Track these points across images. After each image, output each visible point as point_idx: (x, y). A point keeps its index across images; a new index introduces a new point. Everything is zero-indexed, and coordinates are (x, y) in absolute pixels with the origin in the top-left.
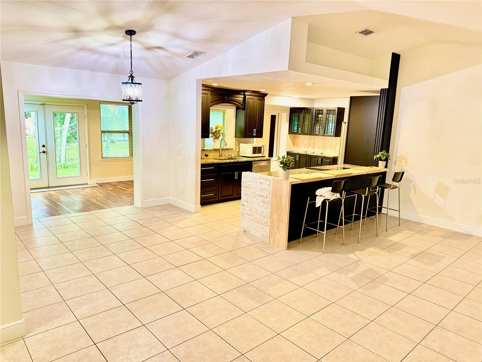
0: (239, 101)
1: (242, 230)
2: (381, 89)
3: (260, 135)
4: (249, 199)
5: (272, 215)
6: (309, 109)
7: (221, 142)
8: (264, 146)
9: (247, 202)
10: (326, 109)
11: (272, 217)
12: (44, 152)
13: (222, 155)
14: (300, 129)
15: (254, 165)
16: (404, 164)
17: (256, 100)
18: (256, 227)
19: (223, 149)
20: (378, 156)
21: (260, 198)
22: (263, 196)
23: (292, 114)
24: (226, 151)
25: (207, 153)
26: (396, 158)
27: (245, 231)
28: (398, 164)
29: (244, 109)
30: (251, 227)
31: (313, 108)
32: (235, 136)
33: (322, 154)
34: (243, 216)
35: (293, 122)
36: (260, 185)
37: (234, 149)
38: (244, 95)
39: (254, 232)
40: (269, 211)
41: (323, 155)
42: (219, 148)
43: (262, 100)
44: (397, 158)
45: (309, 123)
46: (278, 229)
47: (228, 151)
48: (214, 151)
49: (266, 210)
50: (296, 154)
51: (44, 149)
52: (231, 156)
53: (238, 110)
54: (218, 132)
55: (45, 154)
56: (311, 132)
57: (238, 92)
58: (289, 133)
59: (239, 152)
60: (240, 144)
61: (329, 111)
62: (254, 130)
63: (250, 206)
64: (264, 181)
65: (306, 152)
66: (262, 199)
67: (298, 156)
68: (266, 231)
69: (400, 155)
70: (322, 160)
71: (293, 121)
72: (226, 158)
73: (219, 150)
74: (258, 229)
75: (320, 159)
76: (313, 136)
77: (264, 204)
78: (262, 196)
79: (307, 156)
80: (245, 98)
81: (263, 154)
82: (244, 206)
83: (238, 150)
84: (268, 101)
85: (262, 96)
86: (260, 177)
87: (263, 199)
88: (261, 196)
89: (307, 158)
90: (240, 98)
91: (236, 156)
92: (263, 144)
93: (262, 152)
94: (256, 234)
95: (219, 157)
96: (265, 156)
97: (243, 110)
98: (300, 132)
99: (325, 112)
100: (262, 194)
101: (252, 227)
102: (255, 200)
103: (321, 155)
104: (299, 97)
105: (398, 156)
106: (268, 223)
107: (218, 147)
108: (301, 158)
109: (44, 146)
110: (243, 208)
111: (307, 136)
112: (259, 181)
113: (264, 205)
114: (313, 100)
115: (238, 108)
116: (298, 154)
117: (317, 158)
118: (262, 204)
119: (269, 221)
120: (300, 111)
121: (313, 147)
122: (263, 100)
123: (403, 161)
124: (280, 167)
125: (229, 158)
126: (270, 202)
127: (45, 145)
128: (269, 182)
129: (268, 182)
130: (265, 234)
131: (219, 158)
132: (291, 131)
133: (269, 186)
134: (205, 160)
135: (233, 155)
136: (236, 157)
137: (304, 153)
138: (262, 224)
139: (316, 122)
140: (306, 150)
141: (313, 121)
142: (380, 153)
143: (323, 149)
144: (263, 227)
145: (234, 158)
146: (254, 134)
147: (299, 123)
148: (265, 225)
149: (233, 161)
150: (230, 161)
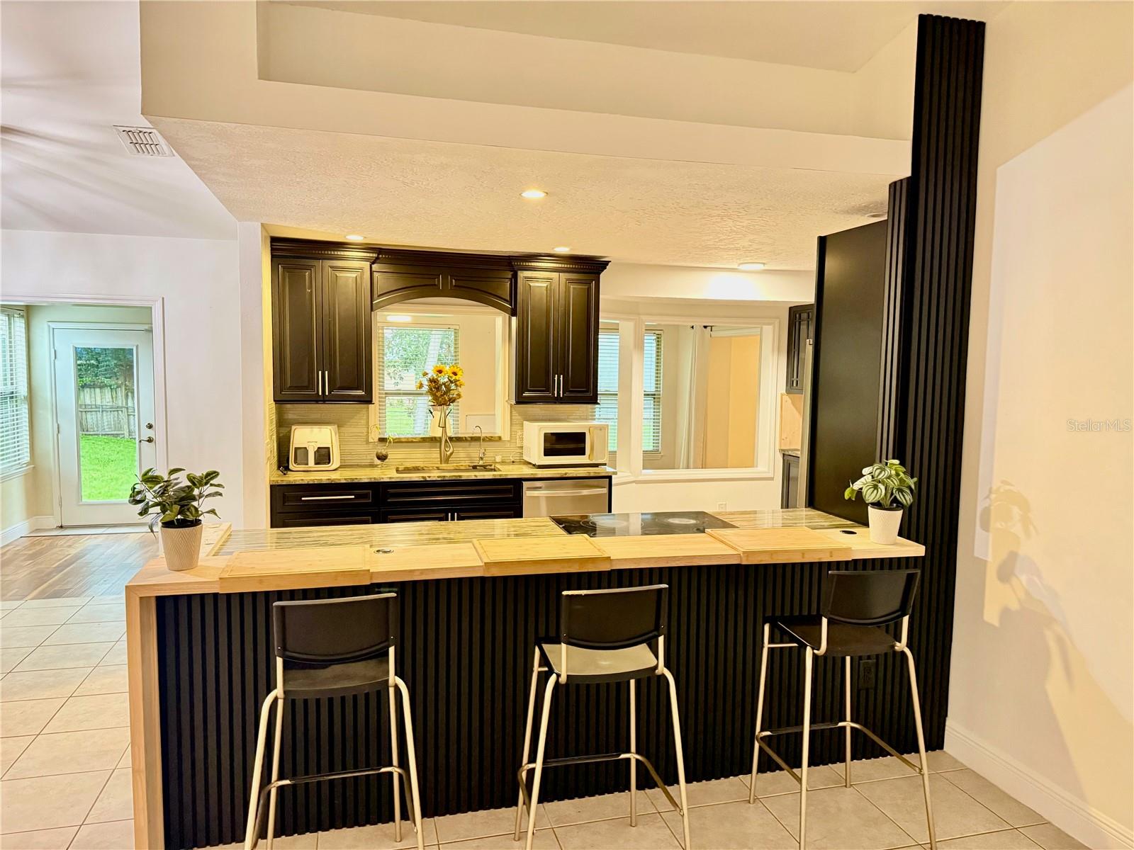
0: (496, 289)
2: (890, 186)
3: (584, 393)
12: (150, 440)
15: (528, 494)
16: (1018, 529)
17: (565, 283)
19: (453, 439)
23: (793, 329)
25: (382, 451)
26: (988, 497)
28: (996, 524)
29: (514, 313)
35: (797, 353)
37: (506, 438)
43: (589, 283)
44: (993, 496)
51: (150, 433)
54: (444, 386)
55: (153, 443)
58: (786, 392)
60: (524, 423)
62: (557, 379)
69: (1004, 482)
72: (462, 467)
80: (515, 278)
81: (590, 456)
83: (520, 443)
85: (587, 268)
93: (588, 452)
96: (600, 465)
97: (513, 316)
105: (994, 488)
109: (150, 426)
122: (595, 284)
123: (1016, 511)
125: (474, 467)
127: (153, 424)
132: (790, 385)
146: (556, 392)
149: (438, 477)
150: (423, 477)
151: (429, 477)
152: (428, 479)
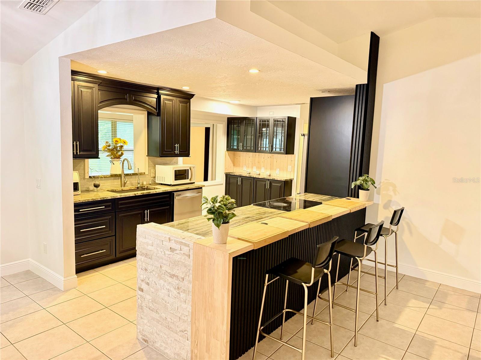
0: (151, 103)
1: (140, 337)
2: (357, 86)
3: (185, 152)
4: (151, 279)
5: (195, 319)
6: (251, 119)
7: (123, 163)
8: (192, 169)
9: (148, 284)
10: (273, 119)
11: (195, 323)
13: (125, 183)
14: (241, 144)
15: (177, 198)
16: (392, 193)
17: (178, 102)
18: (166, 337)
19: (127, 175)
20: (358, 183)
21: (170, 280)
22: (177, 276)
23: (230, 126)
24: (133, 177)
25: (97, 182)
27: (146, 341)
29: (159, 114)
30: (155, 334)
31: (257, 117)
32: (147, 155)
33: (270, 175)
34: (141, 310)
35: (232, 136)
36: (171, 253)
37: (147, 173)
38: (158, 93)
39: (161, 346)
40: (189, 308)
41: (271, 178)
42: (121, 173)
43: (186, 103)
44: (381, 184)
45: (253, 137)
46: (208, 350)
47: (137, 176)
48: (113, 178)
49: (184, 306)
50: (237, 177)
52: (143, 184)
53: (150, 117)
54: (119, 148)
56: (256, 149)
57: (149, 89)
58: (227, 150)
59: (155, 177)
60: (156, 165)
61: (277, 122)
62: (176, 146)
63: (152, 293)
64: (177, 247)
65: (250, 173)
66: (175, 281)
67: (239, 179)
68: (183, 349)
69: (386, 180)
70: (270, 184)
71: (231, 134)
72: (133, 189)
73: (120, 176)
74: (169, 342)
75: (268, 183)
76: (257, 154)
77: (179, 293)
78: (174, 275)
79: (251, 178)
80: (159, 98)
81: (190, 179)
82: (143, 292)
83: (153, 175)
84: (195, 106)
85: (187, 97)
86: (169, 238)
87: (177, 282)
88: (172, 276)
89: (251, 181)
90: (152, 98)
91: (150, 183)
92: (190, 165)
93: (190, 178)
94: (167, 351)
95: (121, 187)
96: (194, 183)
97: (158, 116)
98: (241, 148)
99: (271, 123)
100: (175, 272)
101: (159, 335)
102: (162, 282)
103: (269, 178)
104: (237, 102)
105: (382, 181)
106: (188, 334)
107: (119, 172)
108: (244, 182)
110: (141, 296)
111: (251, 154)
112: (168, 245)
113: (179, 295)
114: (255, 108)
115: (149, 114)
116: (240, 176)
117: (262, 181)
118: (175, 292)
119: (189, 329)
120: (240, 121)
121: (259, 168)
122: (188, 104)
123: (391, 188)
124: (209, 219)
125: (138, 188)
126: (191, 290)
128: (188, 248)
129: (185, 249)
130: (184, 354)
131: (120, 189)
132: (229, 148)
133: (187, 258)
134: (95, 193)
135: (145, 183)
136: (148, 186)
137: (248, 175)
138: (177, 334)
139: (261, 135)
140: (249, 170)
141: (258, 135)
142: (360, 178)
143: (271, 169)
144: (178, 340)
145: (146, 187)
146: (176, 152)
147: (239, 137)
148: (182, 336)
149: (141, 193)
150: (135, 194)
151: (137, 194)
152: (137, 195)
